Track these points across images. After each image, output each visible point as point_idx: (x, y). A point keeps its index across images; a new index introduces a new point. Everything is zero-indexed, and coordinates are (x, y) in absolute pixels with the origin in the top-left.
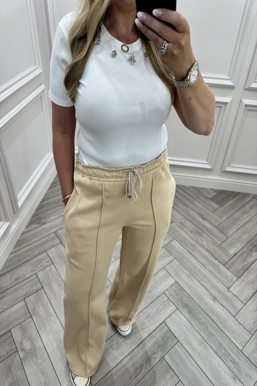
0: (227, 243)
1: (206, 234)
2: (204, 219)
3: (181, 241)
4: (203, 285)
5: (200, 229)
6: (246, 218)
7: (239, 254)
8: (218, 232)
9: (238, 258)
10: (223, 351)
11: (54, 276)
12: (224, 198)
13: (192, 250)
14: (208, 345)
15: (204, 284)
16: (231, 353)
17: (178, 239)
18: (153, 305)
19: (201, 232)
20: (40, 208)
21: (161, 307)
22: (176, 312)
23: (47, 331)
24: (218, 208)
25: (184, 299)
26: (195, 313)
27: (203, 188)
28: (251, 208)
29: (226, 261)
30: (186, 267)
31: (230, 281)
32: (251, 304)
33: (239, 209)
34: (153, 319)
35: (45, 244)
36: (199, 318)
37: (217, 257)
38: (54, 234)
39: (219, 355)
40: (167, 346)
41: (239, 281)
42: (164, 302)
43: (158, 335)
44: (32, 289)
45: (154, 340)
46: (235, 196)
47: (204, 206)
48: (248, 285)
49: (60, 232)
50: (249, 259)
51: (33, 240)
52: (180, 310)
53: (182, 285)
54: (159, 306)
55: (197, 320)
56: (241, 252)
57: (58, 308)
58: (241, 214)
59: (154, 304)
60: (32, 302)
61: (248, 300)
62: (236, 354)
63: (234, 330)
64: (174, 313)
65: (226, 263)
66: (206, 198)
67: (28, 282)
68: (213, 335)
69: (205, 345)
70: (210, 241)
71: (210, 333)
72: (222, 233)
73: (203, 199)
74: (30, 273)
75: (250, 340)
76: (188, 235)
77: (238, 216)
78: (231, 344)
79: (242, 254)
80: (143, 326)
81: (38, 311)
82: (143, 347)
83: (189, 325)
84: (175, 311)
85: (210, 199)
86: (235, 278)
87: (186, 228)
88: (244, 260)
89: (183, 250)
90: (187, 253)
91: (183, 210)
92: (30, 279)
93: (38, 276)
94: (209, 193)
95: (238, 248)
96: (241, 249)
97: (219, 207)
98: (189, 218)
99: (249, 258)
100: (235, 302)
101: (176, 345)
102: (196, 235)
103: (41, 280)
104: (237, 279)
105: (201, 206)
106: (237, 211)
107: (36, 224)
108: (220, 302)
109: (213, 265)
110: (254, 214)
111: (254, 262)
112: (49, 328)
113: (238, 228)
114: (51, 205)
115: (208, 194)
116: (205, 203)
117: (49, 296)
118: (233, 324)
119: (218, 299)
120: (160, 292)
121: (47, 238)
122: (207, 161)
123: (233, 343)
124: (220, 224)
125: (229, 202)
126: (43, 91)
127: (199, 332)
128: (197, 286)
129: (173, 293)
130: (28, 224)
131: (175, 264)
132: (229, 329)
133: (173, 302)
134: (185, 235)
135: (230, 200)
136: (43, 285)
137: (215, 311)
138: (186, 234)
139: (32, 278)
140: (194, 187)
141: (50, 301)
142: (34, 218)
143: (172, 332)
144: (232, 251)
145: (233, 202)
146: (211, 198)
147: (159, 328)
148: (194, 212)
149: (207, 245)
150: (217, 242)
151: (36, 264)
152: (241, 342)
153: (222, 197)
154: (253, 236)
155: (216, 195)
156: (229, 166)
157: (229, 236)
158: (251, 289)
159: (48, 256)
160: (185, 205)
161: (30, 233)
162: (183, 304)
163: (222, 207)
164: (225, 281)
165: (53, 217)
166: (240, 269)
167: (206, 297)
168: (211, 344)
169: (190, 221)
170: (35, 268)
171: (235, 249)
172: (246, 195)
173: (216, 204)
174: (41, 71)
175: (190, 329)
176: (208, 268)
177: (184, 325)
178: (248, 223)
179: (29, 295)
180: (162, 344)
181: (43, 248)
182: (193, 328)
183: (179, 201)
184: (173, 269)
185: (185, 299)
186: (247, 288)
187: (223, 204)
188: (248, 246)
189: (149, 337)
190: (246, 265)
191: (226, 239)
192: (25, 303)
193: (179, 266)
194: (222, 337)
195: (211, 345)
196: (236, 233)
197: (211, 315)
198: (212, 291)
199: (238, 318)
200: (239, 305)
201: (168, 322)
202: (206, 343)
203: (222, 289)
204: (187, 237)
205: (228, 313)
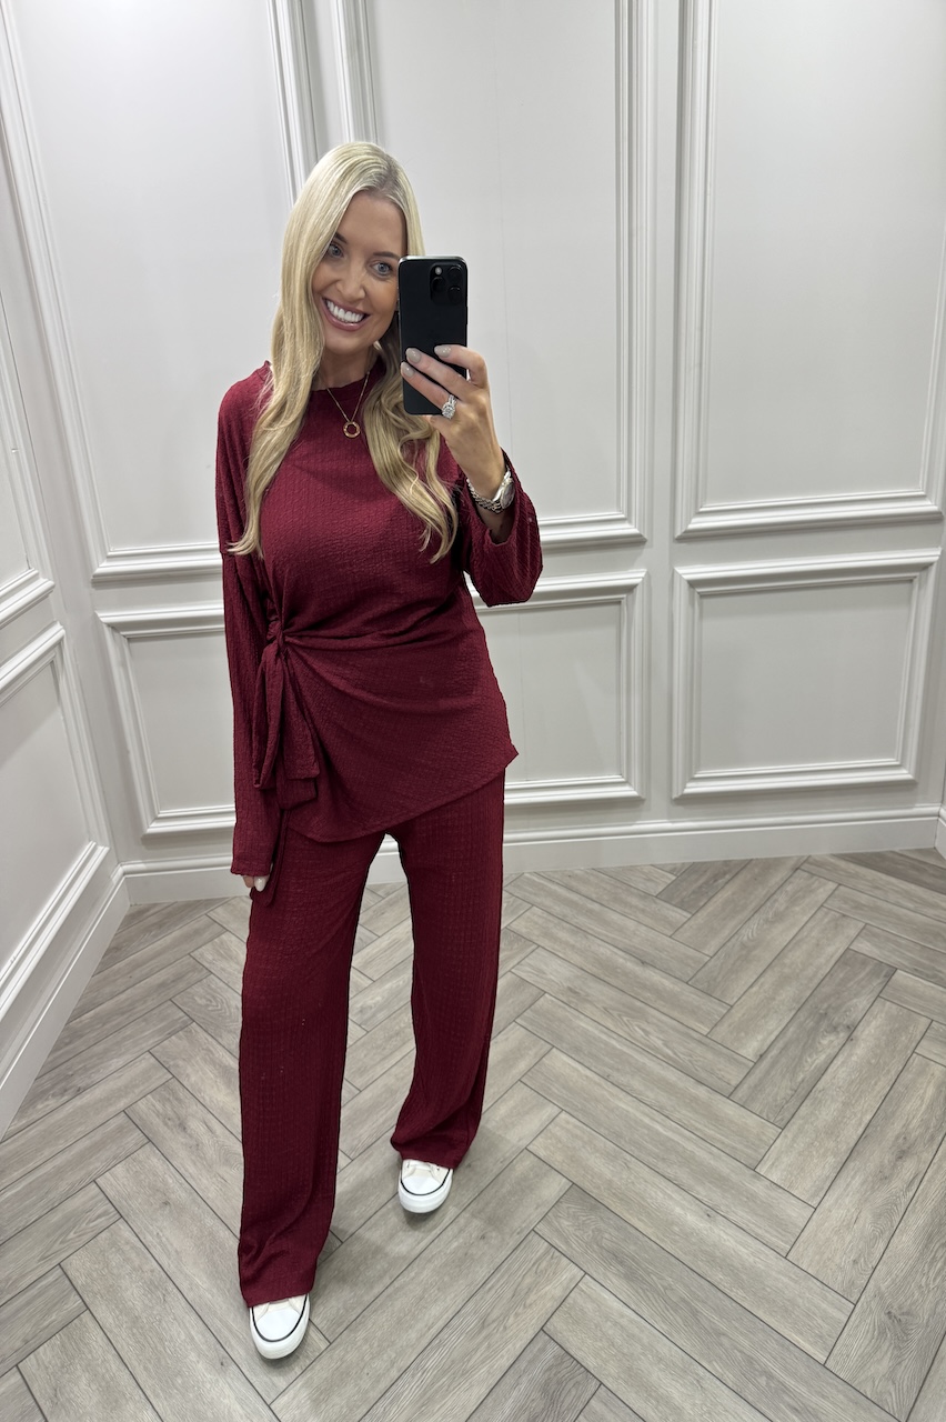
0: (730, 1026)
1: (657, 1009)
2: (643, 963)
3: (578, 1050)
4: (667, 1175)
5: (637, 999)
6: (780, 935)
7: (774, 1052)
8: (694, 997)
9: (773, 1065)
10: (763, 1381)
11: (127, 1260)
12: (700, 887)
13: (618, 1070)
14: (708, 1374)
15: (669, 1171)
16: (790, 1382)
17: (564, 1045)
18: (498, 1281)
19: (642, 1005)
20: (67, 1041)
21: (528, 1280)
22: (580, 1285)
24: (685, 920)
25: (607, 1236)
26: (648, 1273)
27: (632, 869)
28: (794, 900)
29: (734, 1082)
30: (602, 1131)
31: (757, 1142)
32: (837, 1201)
33: (756, 911)
34: (501, 1329)
35: (91, 1157)
36: (665, 1288)
37: (703, 1075)
38: (122, 1119)
39: (750, 1398)
40: (563, 1409)
42: (538, 1261)
43: (525, 1380)
44: (46, 1323)
45: (511, 1400)
46: (737, 874)
47: (639, 922)
48: (816, 1143)
49: (142, 1105)
50: (809, 1060)
51: (47, 1153)
52: (595, 1276)
53: (595, 1191)
54: (520, 1279)
55: (659, 1295)
56: (780, 1044)
57: (150, 1367)
58: (765, 927)
59: (502, 1276)
60: (47, 1368)
61: (824, 1191)
62: (806, 1382)
63: (789, 1300)
64: (576, 1290)
65: (736, 1088)
66: (645, 896)
67: (28, 1303)
68: (720, 1334)
69: (697, 1374)
70: (674, 1029)
71: (711, 1331)
72: (710, 995)
73: (634, 901)
74: (36, 1269)
75: (850, 1323)
76: (599, 1023)
77: (755, 935)
78: (788, 1349)
79: (785, 1048)
80: (469, 1361)
81: (71, 1397)
84: (577, 1284)
85: (657, 897)
86: (772, 1131)
87: (588, 1005)
88: (795, 1067)
89: (587, 1077)
90: (599, 1085)
91: (573, 947)
92: (39, 1286)
93: (69, 1273)
94: (650, 880)
95: (772, 1033)
96: (780, 1033)
97: (689, 916)
98: (594, 970)
99: (810, 1056)
100: (781, 1206)
101: (591, 1401)
102: (625, 1019)
103: (80, 1282)
104: (780, 1130)
105: (631, 924)
106: (749, 919)
107: (53, 1095)
108: (731, 1218)
109: (693, 1102)
110: (806, 919)
111: (827, 1068)
113: (761, 970)
114: (104, 1024)
115: (649, 884)
116: (643, 911)
117: (111, 1332)
118: (786, 1280)
119: (724, 1210)
120: (519, 1230)
121: (97, 1136)
122: (620, 774)
123: (792, 1348)
124: (699, 970)
125: (719, 895)
127: (671, 1335)
128: (646, 1182)
129: (567, 1223)
130: (23, 1101)
131: (563, 1128)
132: (774, 1301)
133: (568, 1254)
134: (590, 1028)
135: (723, 888)
136: (87, 1300)
137: (718, 1254)
138: (592, 1022)
139: (44, 1283)
140: (600, 870)
141: (119, 1347)
142: (46, 1077)
143: (575, 1359)
144: (750, 1048)
145: (733, 894)
146: (660, 893)
147: (528, 1356)
148: (611, 948)
149: (668, 1047)
150: (694, 1027)
151: (59, 1232)
152: (821, 1337)
153: (695, 886)
154: (813, 985)
155: (673, 882)
156: (692, 779)
157: (735, 1000)
158: (829, 1153)
159: (102, 1195)
160: (578, 929)
161: (33, 1132)
162: (605, 1254)
163: (699, 914)
164: (739, 1146)
165: (116, 1063)
166: (784, 1098)
167: (682, 1212)
168: (717, 1368)
169: (599, 978)
170: (57, 1247)
171: (760, 1037)
172: (769, 865)
173: (680, 911)
174: (49, 583)
175: (636, 1331)
176: (677, 1115)
177: (616, 1323)
178: (790, 951)
179: (34, 1346)
180: (544, 1412)
181: (83, 1172)
182: (649, 1326)
183: (556, 921)
184: (560, 1146)
185: (609, 1234)
186: (814, 1153)
187: (702, 904)
188: (802, 1019)
189: (493, 1395)
190: (803, 1081)
191: (725, 1011)
192: (20, 1377)
193: (579, 1132)
194: (751, 1335)
195: (717, 1371)
196: (754, 989)
197: (703, 1268)
198: (699, 1189)
199: (798, 1260)
200: (795, 1213)
201: (558, 1325)
202: (700, 1367)
203: (733, 1175)
204: (596, 1032)
205: (764, 1248)
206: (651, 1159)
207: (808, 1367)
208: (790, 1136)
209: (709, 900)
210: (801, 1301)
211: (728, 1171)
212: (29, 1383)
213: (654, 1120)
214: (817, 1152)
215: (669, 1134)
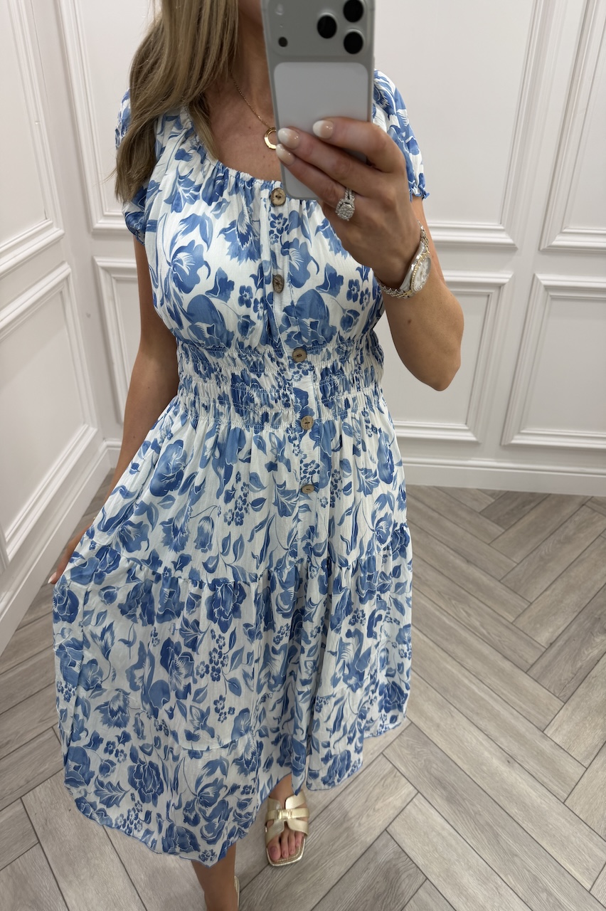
0: (529, 617)
1: (477, 599)
2: (468, 561)
4: (479, 726)
5: (463, 588)
6: (568, 554)
7: (560, 643)
8: (504, 592)
9: (559, 653)
10: (544, 896)
12: (512, 510)
13: (447, 640)
14: (504, 884)
15: (481, 723)
16: (564, 901)
18: (356, 787)
19: (466, 593)
22: (414, 800)
23: (82, 878)
24: (500, 533)
25: (434, 766)
26: (464, 799)
27: (461, 490)
28: (580, 528)
29: (531, 661)
30: (434, 685)
31: (546, 711)
32: (602, 766)
33: (552, 534)
34: (357, 824)
36: (476, 813)
37: (509, 653)
39: (534, 908)
40: (398, 893)
41: (567, 709)
42: (385, 777)
43: (372, 866)
44: (42, 770)
45: (362, 880)
46: (539, 503)
47: (466, 531)
48: (588, 718)
50: (586, 652)
52: (425, 795)
53: (427, 730)
54: (371, 789)
55: (471, 817)
56: (565, 637)
58: (558, 546)
59: (359, 784)
60: (41, 803)
61: (593, 757)
62: (576, 903)
63: (565, 837)
64: (411, 803)
65: (532, 666)
66: (471, 511)
68: (514, 854)
69: (496, 883)
70: (487, 614)
71: (507, 851)
72: (516, 593)
73: (464, 514)
74: (36, 728)
76: (434, 603)
77: (550, 550)
78: (563, 875)
79: (567, 641)
80: (333, 845)
81: (57, 826)
82: (337, 903)
83: (450, 834)
84: (412, 799)
85: (480, 513)
86: (557, 703)
88: (575, 656)
89: (424, 642)
90: (433, 650)
92: (38, 741)
94: (476, 500)
95: (559, 628)
96: (566, 628)
97: (503, 531)
98: (432, 563)
99: (587, 649)
100: (562, 763)
101: (419, 890)
102: (454, 602)
104: (563, 704)
105: (460, 532)
106: (547, 539)
108: (525, 766)
109: (501, 673)
110: (588, 544)
111: (598, 661)
112: (85, 870)
113: (553, 578)
115: (474, 503)
116: (470, 522)
118: (563, 820)
119: (519, 759)
120: (372, 751)
122: (466, 424)
123: (566, 874)
124: (509, 572)
125: (526, 518)
126: (67, 278)
127: (479, 851)
128: (464, 729)
129: (406, 751)
130: (33, 601)
132: (554, 836)
133: (407, 775)
134: (428, 605)
135: (529, 512)
137: (515, 792)
139: (41, 739)
140: (438, 488)
143: (409, 857)
144: (544, 637)
145: (536, 518)
146: (483, 510)
148: (445, 547)
149: (482, 625)
150: (505, 616)
152: (587, 869)
153: (508, 509)
154: (591, 595)
155: (492, 504)
156: (519, 433)
157: (534, 598)
158: (598, 727)
161: (39, 625)
162: (433, 780)
163: (510, 530)
164: (533, 712)
166: (566, 679)
167: (489, 756)
168: (511, 881)
169: (436, 569)
171: (551, 630)
172: (563, 500)
173: (496, 526)
174: (61, 232)
175: (453, 842)
176: (488, 681)
177: (439, 834)
178: (576, 566)
179: (32, 786)
180: (385, 891)
182: (463, 840)
185: (437, 764)
186: (587, 725)
187: (513, 523)
188: (582, 620)
189: (350, 874)
190: (581, 668)
191: (526, 606)
192: (22, 807)
194: (537, 860)
195: (511, 883)
196: (548, 593)
197: (504, 802)
198: (502, 740)
199: (573, 806)
200: (573, 770)
201: (396, 829)
202: (498, 878)
203: (527, 733)
204: (432, 609)
205: (548, 794)
206: (468, 712)
207: (578, 892)
208: (570, 709)
209: (518, 521)
210: (573, 839)
211: (524, 730)
212: (29, 813)
213: (470, 681)
214: (590, 725)
215: (482, 694)
